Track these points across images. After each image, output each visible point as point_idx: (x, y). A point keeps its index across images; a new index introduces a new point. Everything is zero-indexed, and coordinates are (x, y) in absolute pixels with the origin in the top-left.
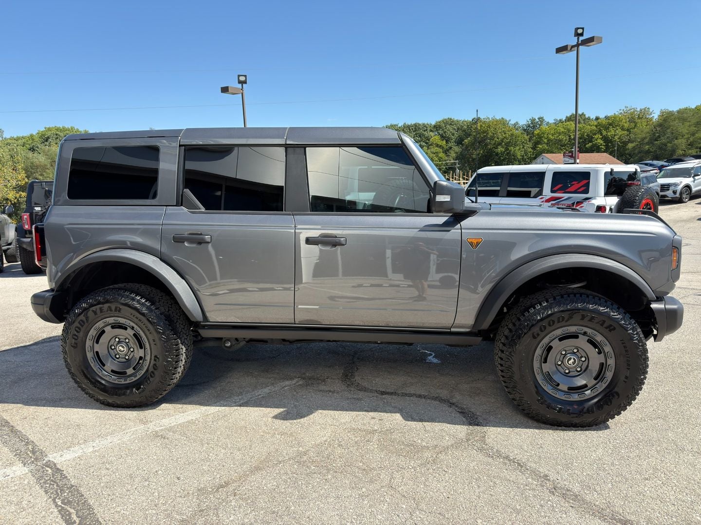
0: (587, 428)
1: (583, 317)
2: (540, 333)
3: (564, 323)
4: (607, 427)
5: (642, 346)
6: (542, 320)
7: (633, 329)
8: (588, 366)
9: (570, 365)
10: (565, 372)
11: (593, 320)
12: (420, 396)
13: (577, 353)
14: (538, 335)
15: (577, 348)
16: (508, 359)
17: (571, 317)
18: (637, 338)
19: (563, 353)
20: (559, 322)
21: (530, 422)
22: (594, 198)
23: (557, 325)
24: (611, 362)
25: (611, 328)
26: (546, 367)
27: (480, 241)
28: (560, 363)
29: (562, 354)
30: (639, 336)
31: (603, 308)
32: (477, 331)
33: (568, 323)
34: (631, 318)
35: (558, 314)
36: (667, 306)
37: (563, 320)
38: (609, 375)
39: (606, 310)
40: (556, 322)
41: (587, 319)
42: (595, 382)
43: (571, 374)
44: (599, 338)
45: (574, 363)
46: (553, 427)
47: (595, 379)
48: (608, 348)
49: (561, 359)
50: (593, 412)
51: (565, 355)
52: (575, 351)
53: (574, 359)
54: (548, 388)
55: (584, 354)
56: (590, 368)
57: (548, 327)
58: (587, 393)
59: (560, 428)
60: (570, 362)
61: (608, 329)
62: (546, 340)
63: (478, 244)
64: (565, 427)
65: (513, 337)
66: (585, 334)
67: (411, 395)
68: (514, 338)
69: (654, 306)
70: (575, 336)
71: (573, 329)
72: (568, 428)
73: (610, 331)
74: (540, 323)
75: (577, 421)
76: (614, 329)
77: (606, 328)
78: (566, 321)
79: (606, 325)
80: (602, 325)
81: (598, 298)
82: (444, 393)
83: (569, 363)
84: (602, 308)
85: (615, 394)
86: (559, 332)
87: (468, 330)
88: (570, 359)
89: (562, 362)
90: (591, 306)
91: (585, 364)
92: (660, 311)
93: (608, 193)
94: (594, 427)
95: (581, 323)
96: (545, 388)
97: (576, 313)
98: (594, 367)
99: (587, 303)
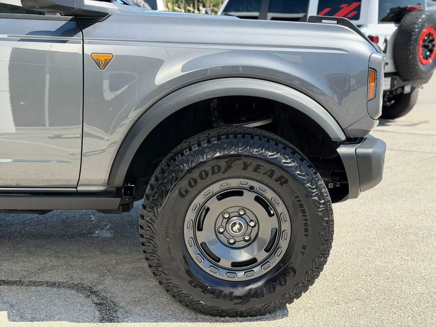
0: (259, 317)
1: (245, 167)
2: (189, 189)
3: (220, 175)
4: (285, 315)
5: (324, 204)
6: (190, 171)
7: (311, 181)
8: (257, 235)
9: (235, 232)
10: (230, 243)
11: (259, 170)
12: (53, 285)
13: (245, 216)
14: (187, 192)
15: (243, 209)
16: (149, 227)
17: (229, 167)
18: (318, 194)
19: (226, 216)
20: (213, 173)
21: (187, 312)
22: (366, 25)
23: (211, 178)
24: (286, 226)
25: (282, 181)
26: (202, 237)
27: (110, 58)
28: (221, 230)
29: (224, 218)
30: (320, 190)
31: (272, 154)
32: (114, 189)
33: (227, 175)
34: (309, 167)
35: (213, 162)
36: (358, 151)
37: (219, 171)
38: (284, 244)
39: (275, 156)
40: (210, 173)
41: (251, 168)
42: (266, 254)
43: (237, 245)
44: (269, 194)
45: (240, 230)
46: (213, 318)
47: (267, 250)
48: (281, 208)
49: (224, 224)
50: (263, 296)
51: (229, 218)
52: (242, 213)
53: (240, 224)
54: (205, 265)
55: (253, 218)
56: (259, 236)
57: (199, 180)
58: (255, 269)
59: (223, 319)
60: (236, 228)
61: (279, 182)
62: (200, 199)
63: (107, 63)
64: (230, 317)
65: (154, 196)
66: (251, 189)
67: (41, 284)
68: (156, 198)
69: (342, 150)
70: (239, 193)
71: (234, 183)
72: (232, 319)
73: (282, 184)
74: (189, 176)
75: (242, 308)
76: (286, 181)
77: (277, 180)
78: (224, 172)
79: (275, 177)
80: (271, 176)
81: (266, 139)
82: (89, 279)
83: (234, 230)
84: (270, 154)
85: (290, 270)
86: (216, 188)
87: (102, 188)
88: (235, 224)
89: (225, 229)
90: (255, 150)
91: (255, 230)
92: (349, 157)
93: (383, 20)
94: (268, 316)
95: (244, 173)
96: (201, 265)
97: (235, 160)
98: (266, 235)
99: (251, 147)
